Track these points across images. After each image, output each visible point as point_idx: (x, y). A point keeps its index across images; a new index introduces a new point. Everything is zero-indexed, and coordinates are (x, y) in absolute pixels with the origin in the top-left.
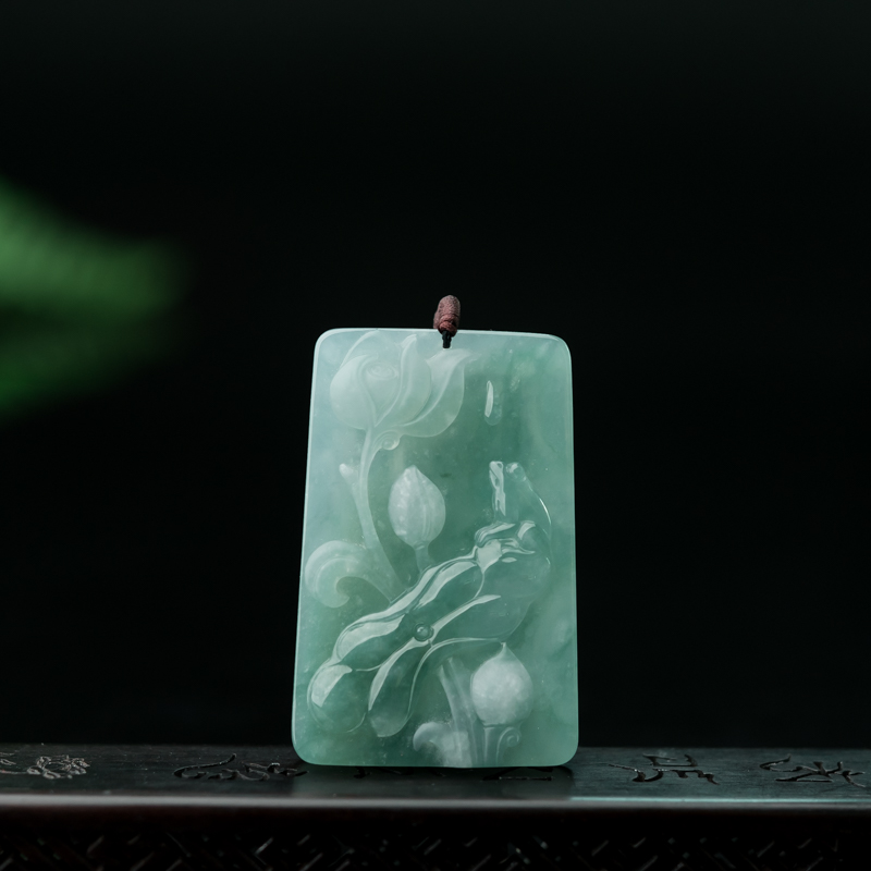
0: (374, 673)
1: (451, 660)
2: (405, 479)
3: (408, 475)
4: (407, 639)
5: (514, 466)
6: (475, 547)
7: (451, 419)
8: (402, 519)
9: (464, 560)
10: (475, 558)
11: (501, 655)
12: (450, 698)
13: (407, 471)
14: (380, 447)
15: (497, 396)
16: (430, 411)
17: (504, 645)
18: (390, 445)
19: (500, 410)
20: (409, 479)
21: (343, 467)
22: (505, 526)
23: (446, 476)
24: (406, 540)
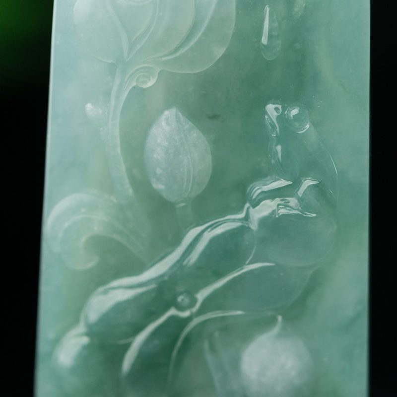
0: (127, 347)
1: (217, 334)
2: (163, 124)
3: (167, 120)
4: (166, 308)
5: (295, 112)
6: (247, 205)
7: (219, 52)
8: (159, 171)
9: (234, 220)
10: (247, 218)
11: (276, 330)
12: (217, 376)
13: (167, 113)
14: (134, 84)
15: (276, 24)
16: (192, 43)
17: (280, 318)
18: (145, 82)
19: (280, 42)
20: (168, 124)
21: (89, 106)
22: (282, 183)
23: (214, 117)
24: (164, 195)
